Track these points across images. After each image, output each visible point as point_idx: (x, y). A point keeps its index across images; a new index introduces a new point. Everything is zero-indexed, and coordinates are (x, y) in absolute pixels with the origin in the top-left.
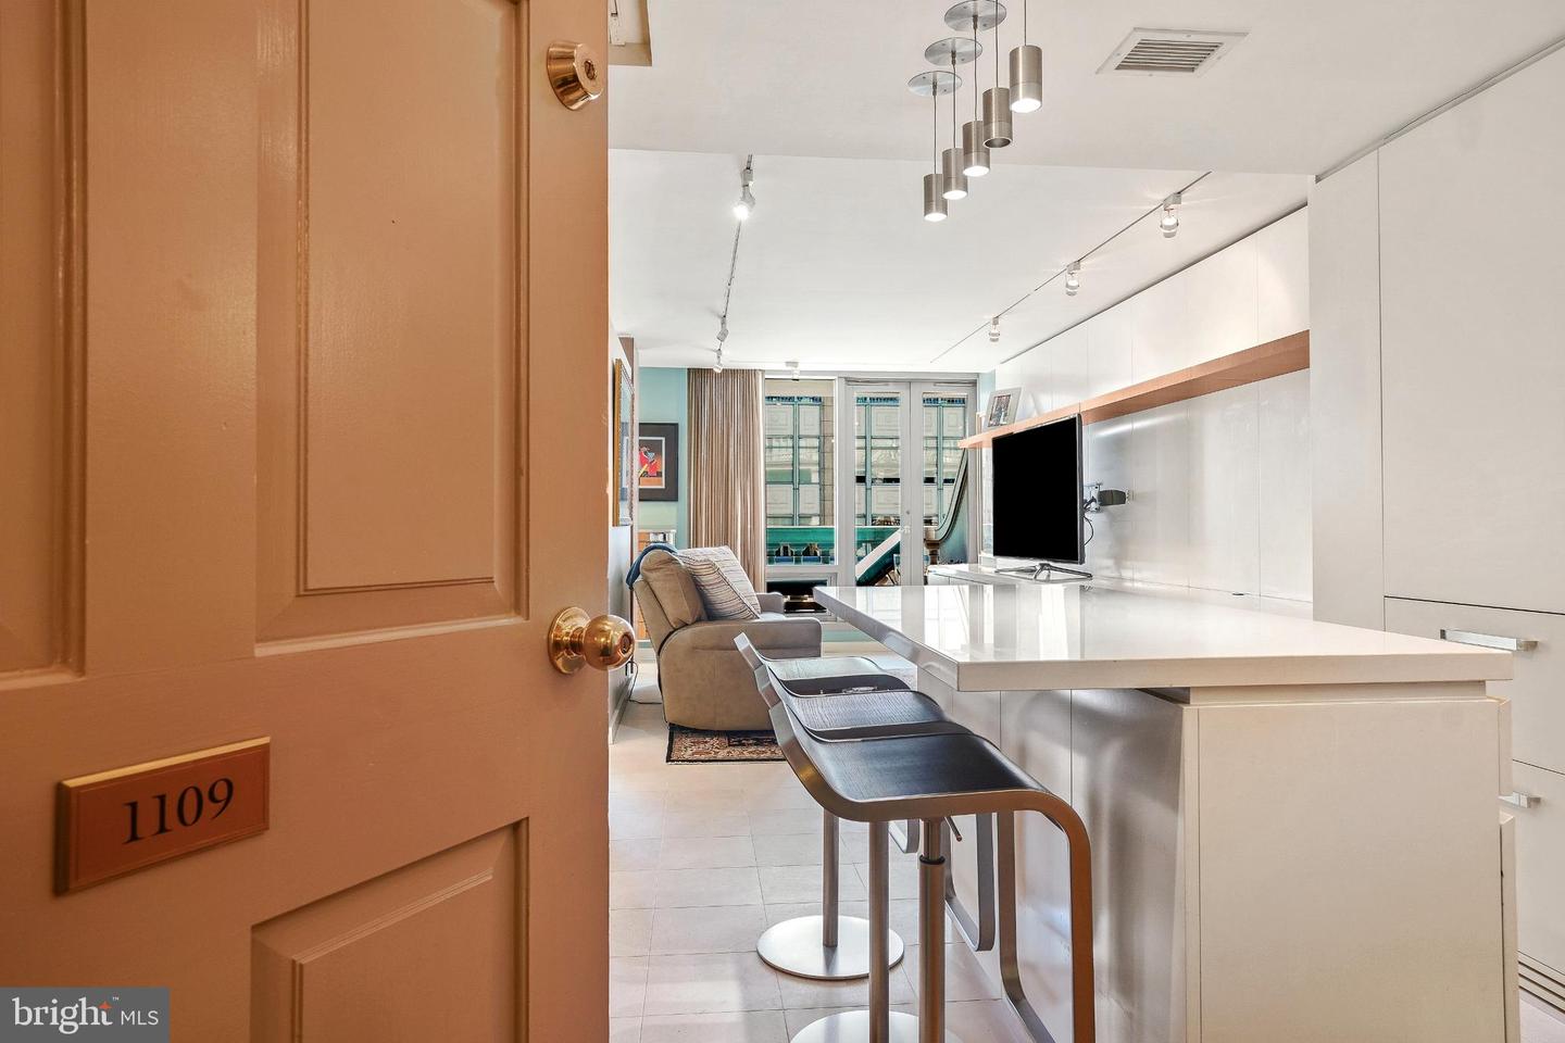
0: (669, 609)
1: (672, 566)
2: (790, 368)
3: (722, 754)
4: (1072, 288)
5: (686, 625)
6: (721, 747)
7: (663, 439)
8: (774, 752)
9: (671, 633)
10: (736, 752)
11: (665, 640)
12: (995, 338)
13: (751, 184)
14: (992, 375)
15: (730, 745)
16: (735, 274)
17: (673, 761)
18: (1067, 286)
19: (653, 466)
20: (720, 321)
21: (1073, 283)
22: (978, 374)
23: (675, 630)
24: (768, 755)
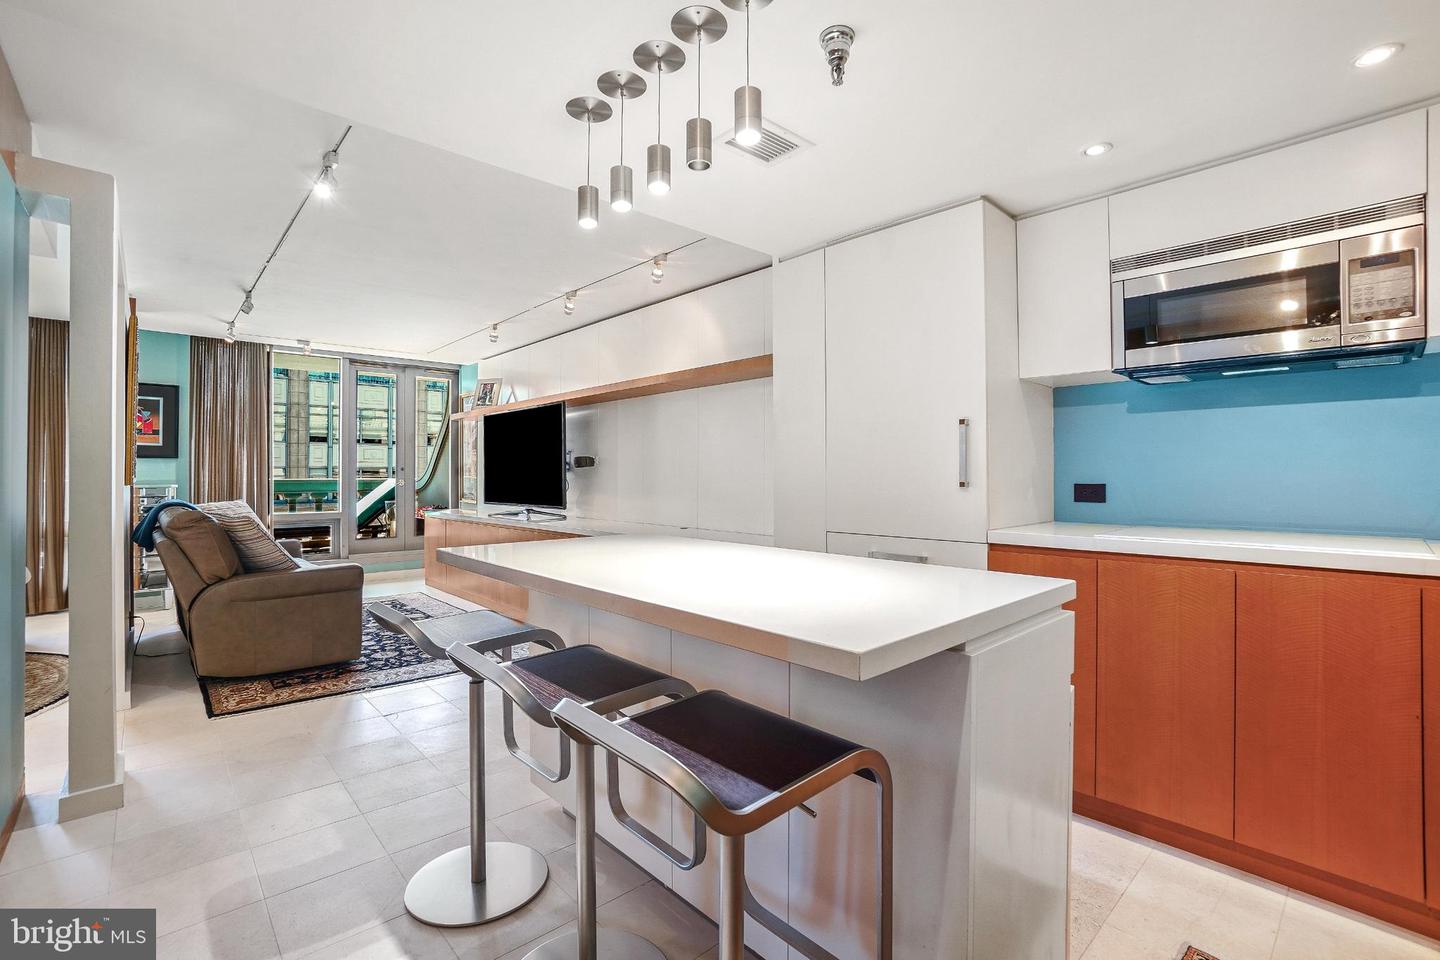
0: (201, 567)
1: (206, 524)
2: (302, 346)
3: (270, 699)
4: (570, 309)
5: (221, 580)
6: (266, 692)
7: (161, 400)
8: (324, 688)
9: (204, 589)
10: (285, 694)
11: (198, 595)
12: (494, 338)
13: (334, 166)
14: (475, 367)
15: (276, 688)
16: (278, 253)
17: (218, 715)
18: (566, 307)
19: (148, 425)
20: (244, 296)
21: (570, 306)
22: (460, 366)
23: (209, 586)
24: (320, 691)
